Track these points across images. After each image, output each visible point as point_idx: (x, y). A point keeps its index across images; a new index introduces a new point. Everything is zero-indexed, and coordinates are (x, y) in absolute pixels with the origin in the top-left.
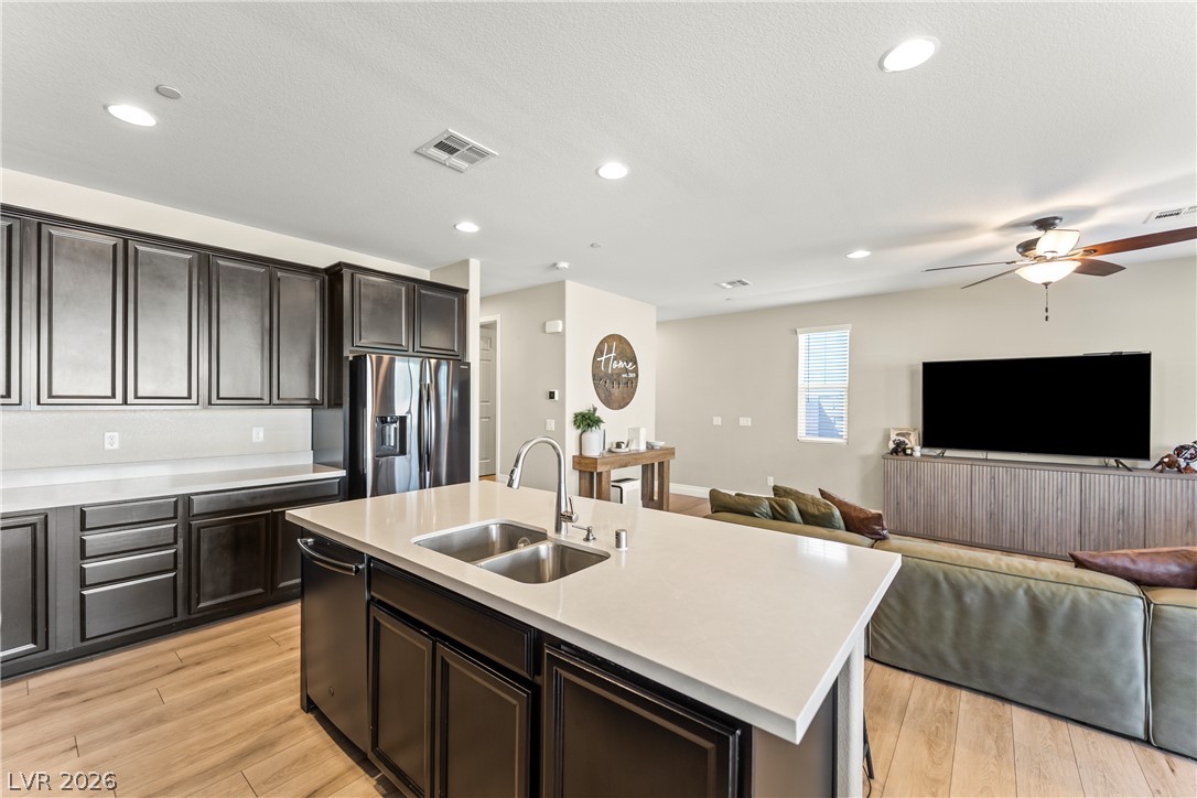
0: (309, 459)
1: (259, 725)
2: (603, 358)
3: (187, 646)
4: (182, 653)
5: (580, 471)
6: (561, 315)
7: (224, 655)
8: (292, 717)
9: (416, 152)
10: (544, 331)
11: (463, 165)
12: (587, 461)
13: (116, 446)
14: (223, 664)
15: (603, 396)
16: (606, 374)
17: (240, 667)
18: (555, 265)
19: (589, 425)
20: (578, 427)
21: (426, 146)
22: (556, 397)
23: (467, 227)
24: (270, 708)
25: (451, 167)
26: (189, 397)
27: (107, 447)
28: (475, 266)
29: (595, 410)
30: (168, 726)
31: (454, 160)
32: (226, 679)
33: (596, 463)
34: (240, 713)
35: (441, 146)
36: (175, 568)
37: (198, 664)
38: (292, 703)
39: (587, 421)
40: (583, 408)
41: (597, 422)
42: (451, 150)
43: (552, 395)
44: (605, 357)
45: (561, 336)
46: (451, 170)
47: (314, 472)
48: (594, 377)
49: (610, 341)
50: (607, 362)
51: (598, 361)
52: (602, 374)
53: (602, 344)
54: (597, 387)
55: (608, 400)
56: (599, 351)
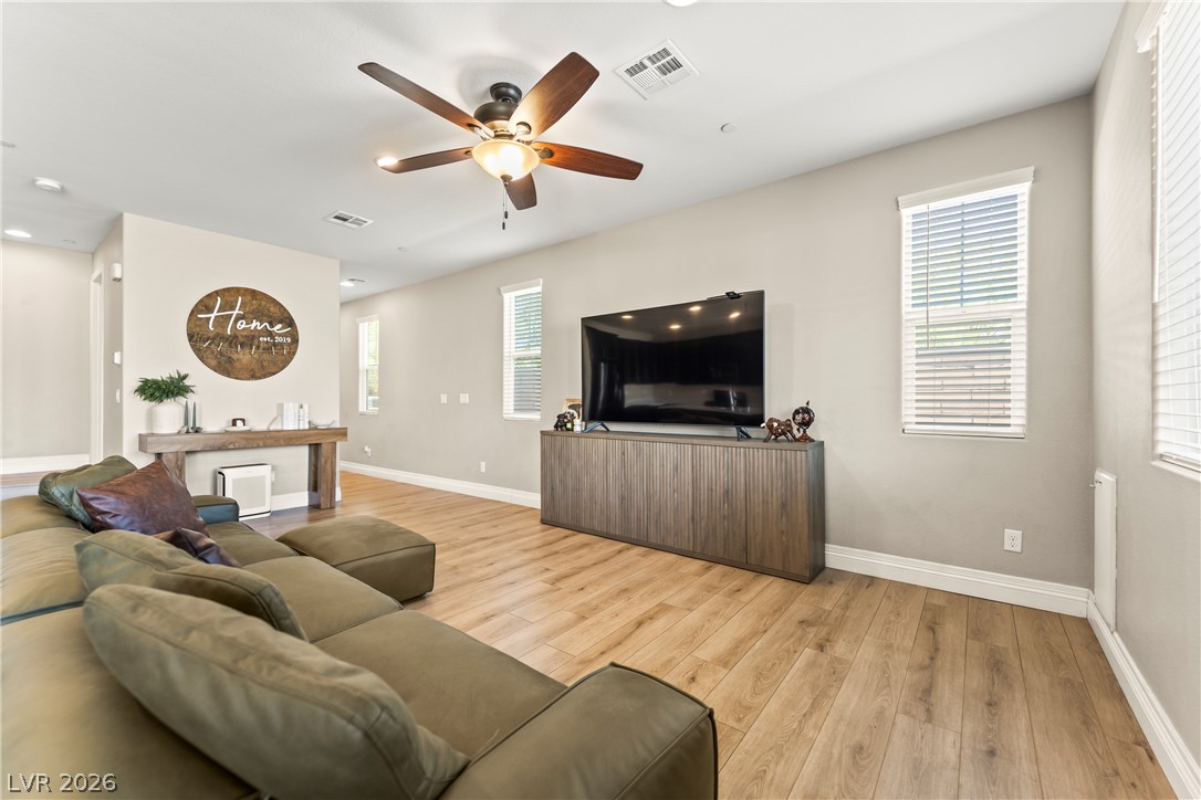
2: (213, 316)
15: (214, 363)
16: (220, 337)
20: (146, 397)
29: (184, 377)
39: (157, 391)
40: (160, 373)
41: (183, 392)
44: (215, 314)
48: (191, 337)
49: (228, 295)
50: (222, 321)
51: (201, 319)
52: (211, 335)
53: (212, 296)
54: (199, 350)
55: (226, 367)
56: (205, 305)
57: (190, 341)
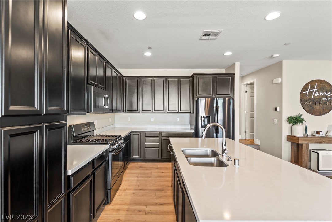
0: (189, 127)
1: (163, 185)
2: (308, 92)
3: (160, 165)
4: (159, 166)
5: (291, 142)
6: (281, 76)
7: (165, 169)
8: (169, 187)
9: (200, 40)
10: (273, 83)
11: (214, 37)
12: (294, 138)
13: (153, 121)
14: (163, 171)
15: (308, 109)
16: (310, 99)
17: (166, 173)
18: (272, 56)
19: (296, 122)
20: (290, 123)
21: (201, 37)
22: (278, 110)
23: (228, 54)
24: (166, 183)
25: (211, 39)
26: (163, 111)
27: (152, 121)
28: (238, 65)
29: (301, 115)
30: (150, 179)
31: (211, 37)
32: (163, 174)
33: (298, 139)
34: (161, 182)
35: (205, 35)
36: (159, 148)
37: (160, 169)
38: (170, 184)
39: (295, 120)
40: (293, 114)
41: (302, 121)
42: (208, 35)
43: (276, 109)
44: (308, 91)
45: (281, 84)
46: (212, 40)
47: (190, 130)
48: (301, 100)
49: (312, 83)
50: (311, 93)
51: (304, 93)
52: (307, 99)
53: (307, 85)
54: (304, 105)
55: (311, 111)
56: (305, 88)
57: (301, 102)
